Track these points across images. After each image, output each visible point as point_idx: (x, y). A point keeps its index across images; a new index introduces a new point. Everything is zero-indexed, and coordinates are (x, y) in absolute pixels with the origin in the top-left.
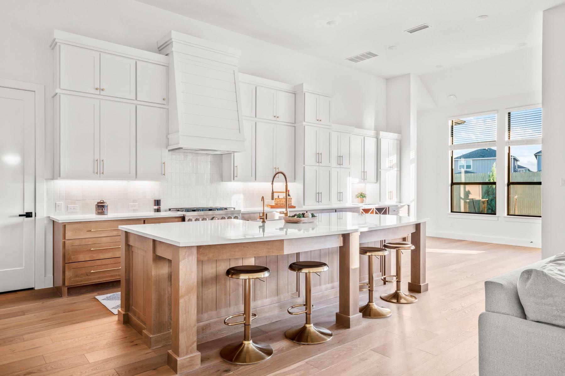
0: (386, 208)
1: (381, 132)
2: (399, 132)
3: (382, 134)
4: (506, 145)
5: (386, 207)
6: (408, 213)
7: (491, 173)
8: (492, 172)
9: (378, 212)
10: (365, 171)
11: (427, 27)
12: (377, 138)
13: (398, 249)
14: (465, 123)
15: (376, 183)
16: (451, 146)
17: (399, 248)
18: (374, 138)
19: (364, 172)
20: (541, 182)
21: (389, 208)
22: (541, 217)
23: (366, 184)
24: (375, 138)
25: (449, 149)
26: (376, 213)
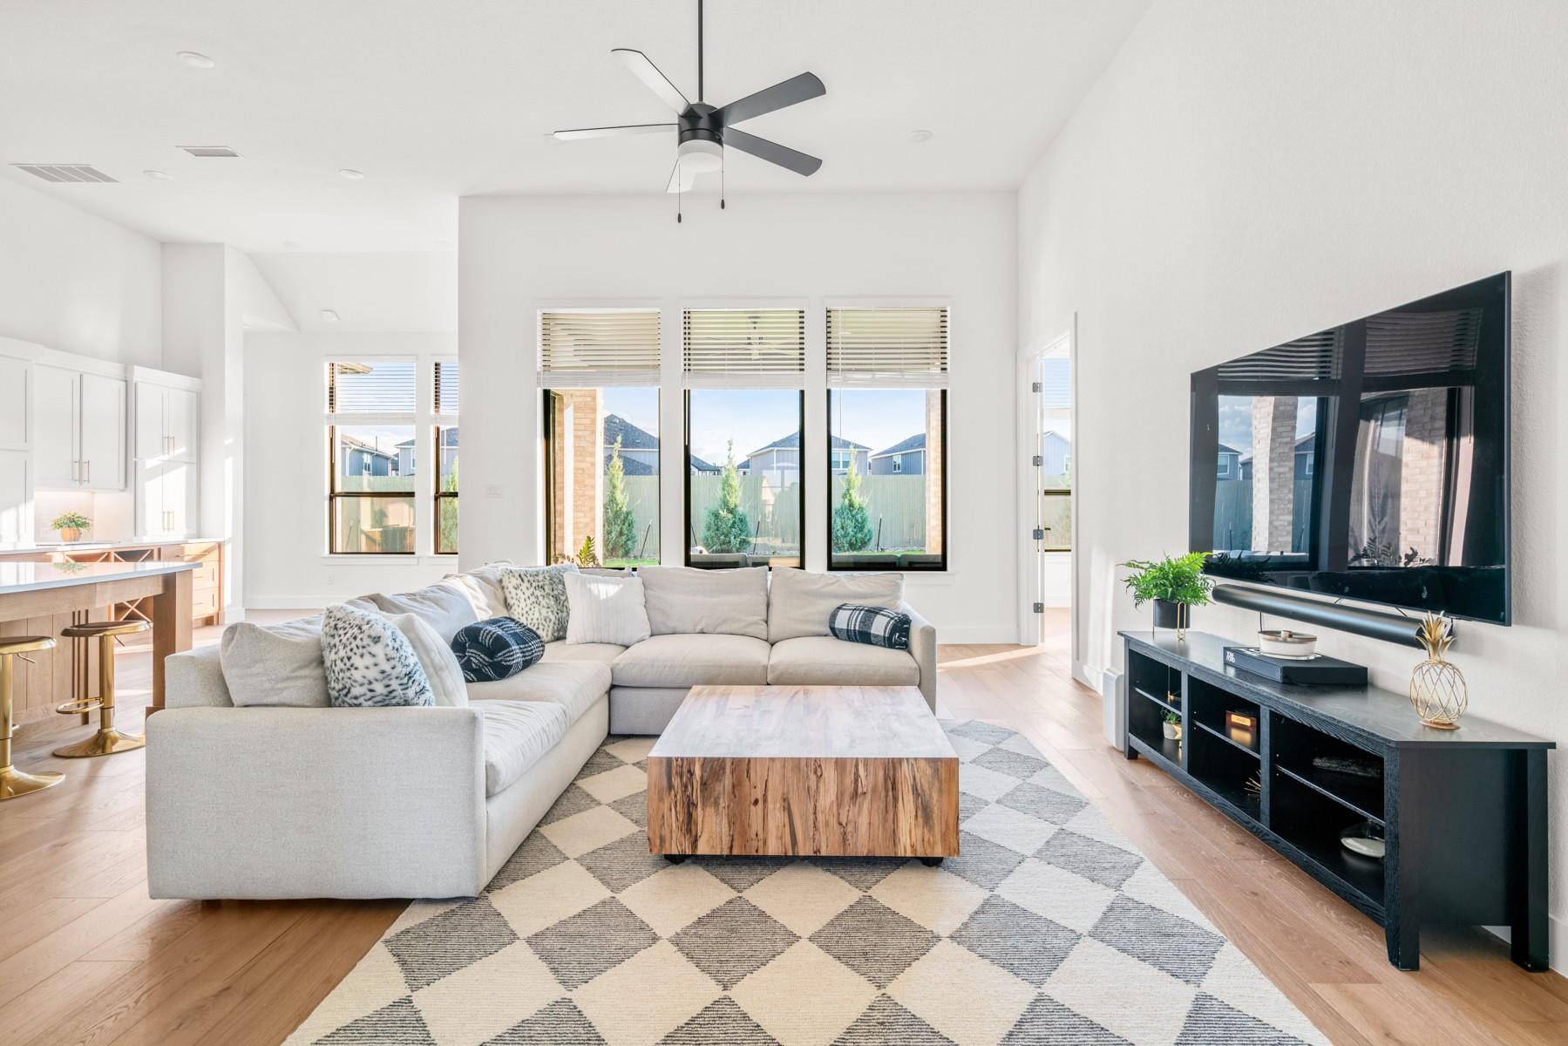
0: (152, 550)
1: (136, 367)
2: (196, 373)
3: (140, 374)
4: (432, 423)
5: (152, 548)
6: (220, 561)
7: (451, 476)
8: (452, 474)
9: (119, 558)
10: (85, 459)
11: (235, 156)
12: (126, 381)
13: (101, 635)
14: (372, 373)
15: (124, 490)
16: (328, 417)
17: (105, 633)
18: (117, 379)
19: (80, 462)
20: (457, 493)
21: (159, 550)
22: (457, 553)
23: (93, 493)
24: (122, 380)
25: (326, 422)
26: (116, 560)
